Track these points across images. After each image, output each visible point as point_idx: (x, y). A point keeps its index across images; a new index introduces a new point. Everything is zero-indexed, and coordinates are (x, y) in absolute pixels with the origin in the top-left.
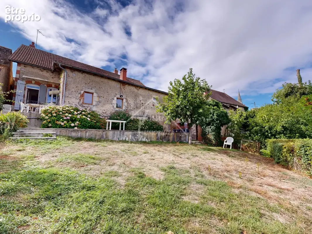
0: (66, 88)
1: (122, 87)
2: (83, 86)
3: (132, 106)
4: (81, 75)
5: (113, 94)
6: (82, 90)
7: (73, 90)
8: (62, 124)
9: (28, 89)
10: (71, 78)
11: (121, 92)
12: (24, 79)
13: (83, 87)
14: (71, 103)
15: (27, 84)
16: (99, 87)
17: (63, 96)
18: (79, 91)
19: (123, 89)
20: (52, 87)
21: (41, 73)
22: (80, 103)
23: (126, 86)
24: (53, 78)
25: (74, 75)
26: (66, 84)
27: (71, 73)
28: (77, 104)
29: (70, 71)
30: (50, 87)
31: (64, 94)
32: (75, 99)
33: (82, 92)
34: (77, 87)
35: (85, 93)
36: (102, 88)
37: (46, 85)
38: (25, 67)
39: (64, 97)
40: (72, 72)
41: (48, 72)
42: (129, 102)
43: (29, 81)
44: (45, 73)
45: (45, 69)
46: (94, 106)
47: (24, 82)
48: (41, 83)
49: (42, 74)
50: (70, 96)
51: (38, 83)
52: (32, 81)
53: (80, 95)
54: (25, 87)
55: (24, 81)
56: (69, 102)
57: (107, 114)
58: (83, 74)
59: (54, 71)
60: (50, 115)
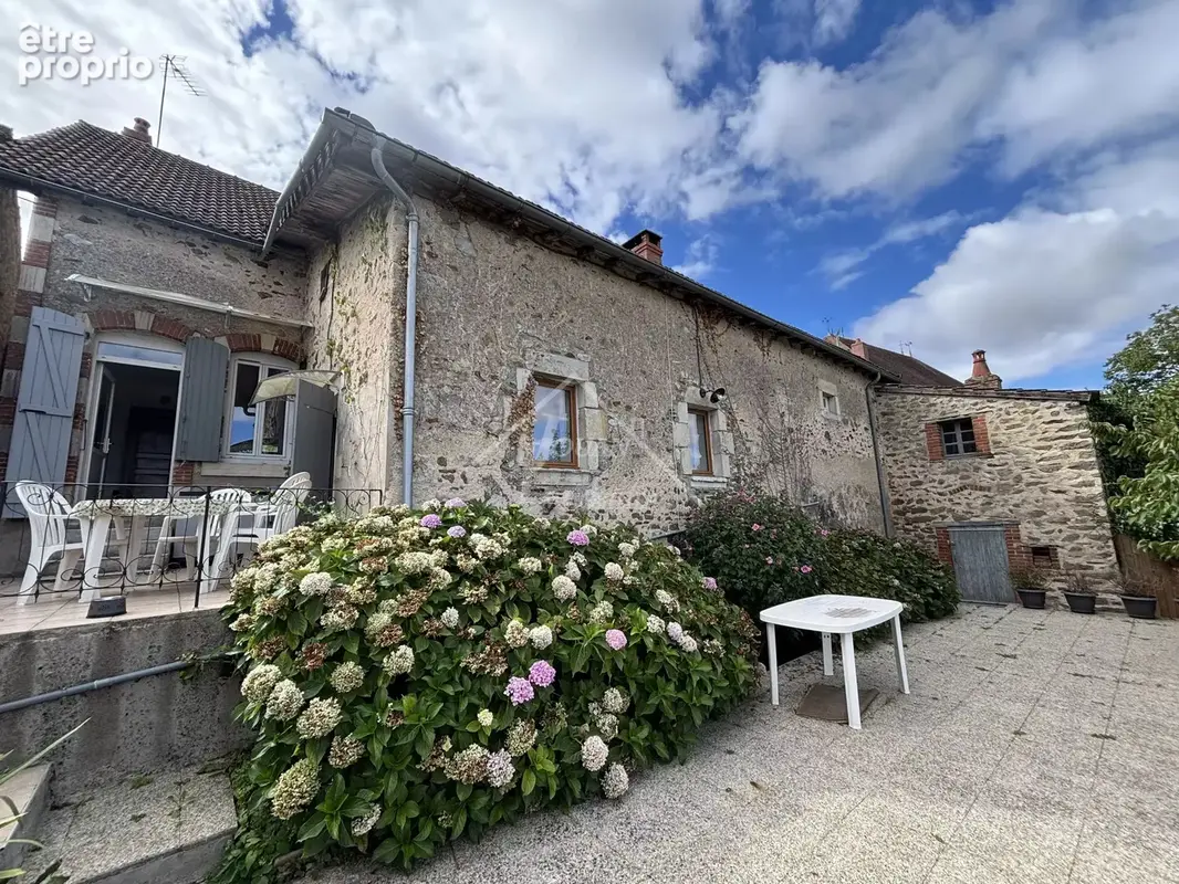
0: (417, 346)
1: (703, 335)
2: (524, 335)
3: (754, 450)
4: (508, 249)
5: (669, 382)
6: (521, 366)
7: (465, 363)
8: (501, 769)
9: (107, 365)
10: (449, 272)
11: (703, 367)
12: (83, 303)
13: (524, 341)
14: (460, 468)
15: (97, 331)
16: (603, 341)
17: (400, 418)
18: (503, 372)
19: (708, 350)
20: (258, 350)
21: (194, 263)
22: (511, 464)
23: (720, 328)
24: (264, 296)
25: (466, 246)
26: (418, 319)
27: (445, 231)
28: (498, 475)
29: (440, 219)
30: (249, 350)
31: (408, 401)
32: (480, 433)
33: (522, 378)
34: (486, 340)
35: (539, 389)
36: (614, 343)
37: (223, 341)
38: (85, 220)
39: (408, 420)
40: (454, 225)
41: (235, 260)
42: (743, 429)
43: (113, 316)
44: (216, 265)
45: (216, 240)
46: (592, 476)
47: (82, 323)
48: (192, 326)
49: (199, 270)
50: (449, 414)
51: (171, 325)
52: (138, 314)
53: (508, 401)
54: (87, 356)
55: (79, 315)
56: (442, 461)
57: (655, 521)
58: (519, 244)
59: (271, 255)
60: (347, 673)
